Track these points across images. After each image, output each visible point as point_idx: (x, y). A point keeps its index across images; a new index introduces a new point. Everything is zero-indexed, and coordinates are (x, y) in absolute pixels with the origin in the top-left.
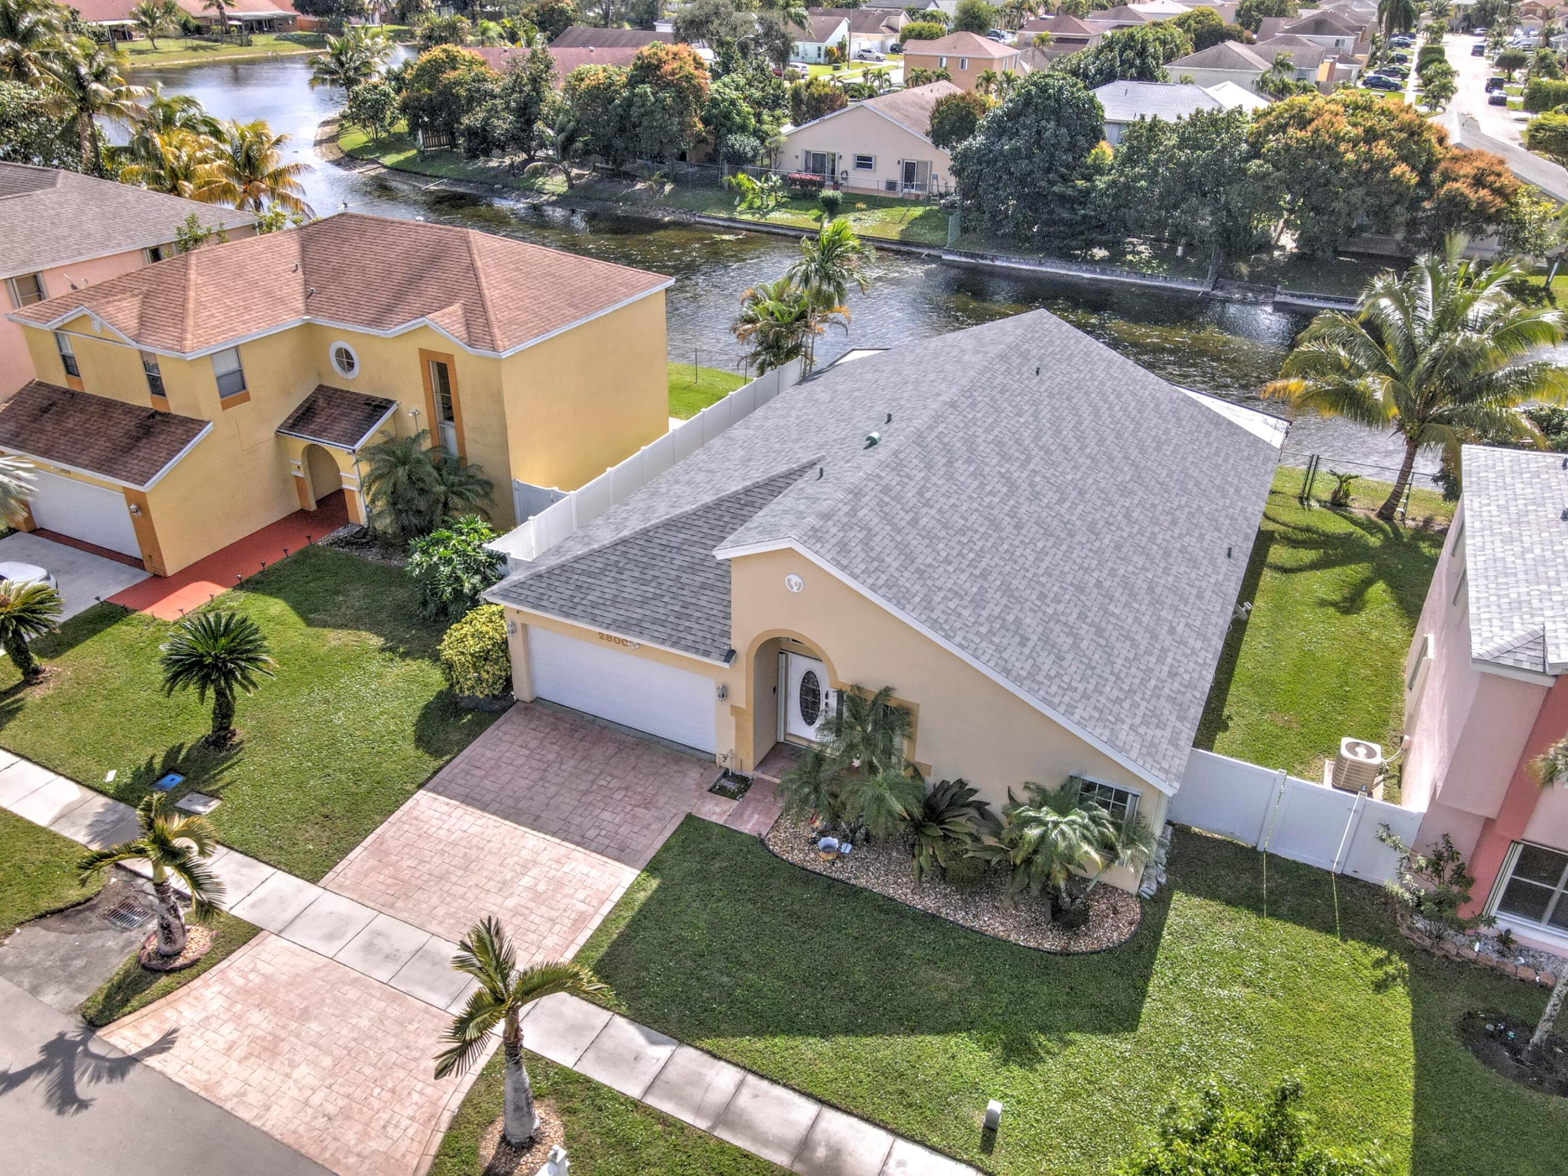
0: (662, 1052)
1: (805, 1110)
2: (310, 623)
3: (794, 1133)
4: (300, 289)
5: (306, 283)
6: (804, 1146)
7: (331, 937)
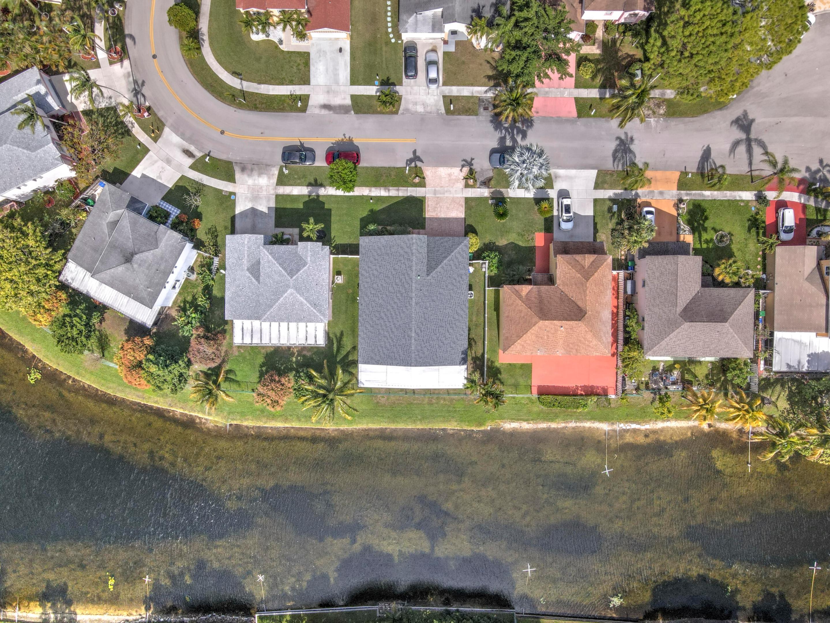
0: (409, 194)
1: (391, 194)
2: (512, 243)
3: (391, 191)
4: (566, 293)
5: (566, 295)
6: (389, 190)
7: (456, 191)
